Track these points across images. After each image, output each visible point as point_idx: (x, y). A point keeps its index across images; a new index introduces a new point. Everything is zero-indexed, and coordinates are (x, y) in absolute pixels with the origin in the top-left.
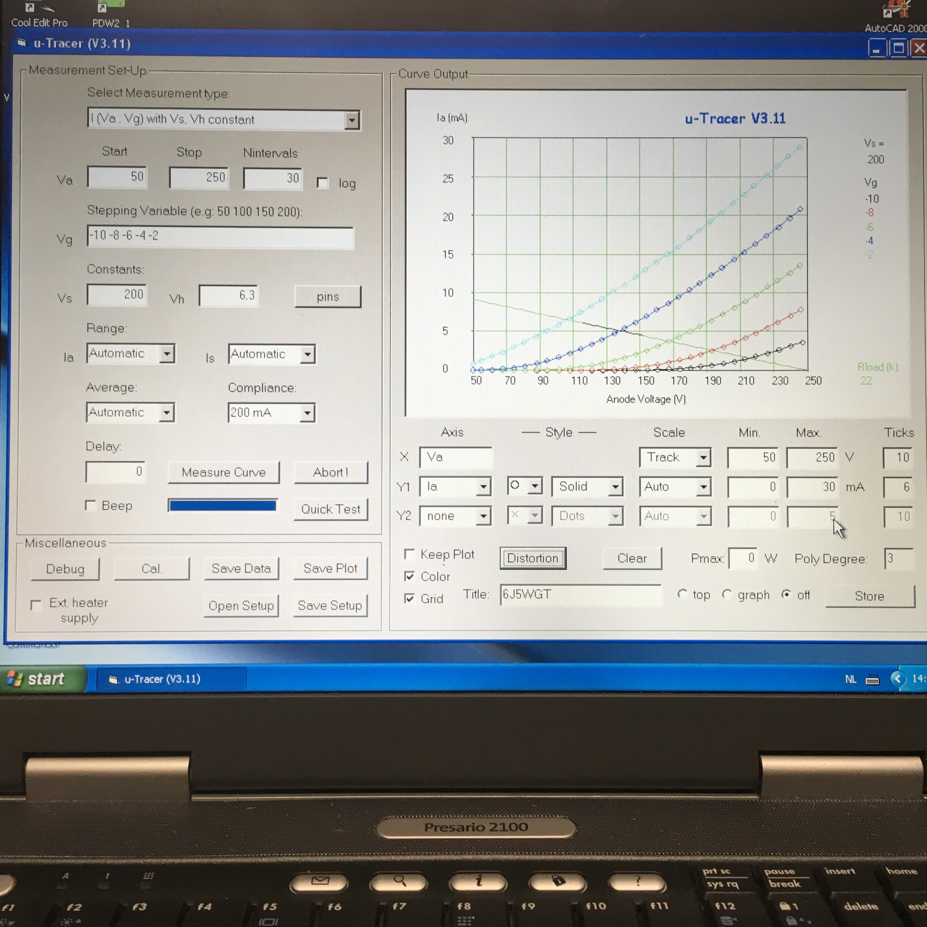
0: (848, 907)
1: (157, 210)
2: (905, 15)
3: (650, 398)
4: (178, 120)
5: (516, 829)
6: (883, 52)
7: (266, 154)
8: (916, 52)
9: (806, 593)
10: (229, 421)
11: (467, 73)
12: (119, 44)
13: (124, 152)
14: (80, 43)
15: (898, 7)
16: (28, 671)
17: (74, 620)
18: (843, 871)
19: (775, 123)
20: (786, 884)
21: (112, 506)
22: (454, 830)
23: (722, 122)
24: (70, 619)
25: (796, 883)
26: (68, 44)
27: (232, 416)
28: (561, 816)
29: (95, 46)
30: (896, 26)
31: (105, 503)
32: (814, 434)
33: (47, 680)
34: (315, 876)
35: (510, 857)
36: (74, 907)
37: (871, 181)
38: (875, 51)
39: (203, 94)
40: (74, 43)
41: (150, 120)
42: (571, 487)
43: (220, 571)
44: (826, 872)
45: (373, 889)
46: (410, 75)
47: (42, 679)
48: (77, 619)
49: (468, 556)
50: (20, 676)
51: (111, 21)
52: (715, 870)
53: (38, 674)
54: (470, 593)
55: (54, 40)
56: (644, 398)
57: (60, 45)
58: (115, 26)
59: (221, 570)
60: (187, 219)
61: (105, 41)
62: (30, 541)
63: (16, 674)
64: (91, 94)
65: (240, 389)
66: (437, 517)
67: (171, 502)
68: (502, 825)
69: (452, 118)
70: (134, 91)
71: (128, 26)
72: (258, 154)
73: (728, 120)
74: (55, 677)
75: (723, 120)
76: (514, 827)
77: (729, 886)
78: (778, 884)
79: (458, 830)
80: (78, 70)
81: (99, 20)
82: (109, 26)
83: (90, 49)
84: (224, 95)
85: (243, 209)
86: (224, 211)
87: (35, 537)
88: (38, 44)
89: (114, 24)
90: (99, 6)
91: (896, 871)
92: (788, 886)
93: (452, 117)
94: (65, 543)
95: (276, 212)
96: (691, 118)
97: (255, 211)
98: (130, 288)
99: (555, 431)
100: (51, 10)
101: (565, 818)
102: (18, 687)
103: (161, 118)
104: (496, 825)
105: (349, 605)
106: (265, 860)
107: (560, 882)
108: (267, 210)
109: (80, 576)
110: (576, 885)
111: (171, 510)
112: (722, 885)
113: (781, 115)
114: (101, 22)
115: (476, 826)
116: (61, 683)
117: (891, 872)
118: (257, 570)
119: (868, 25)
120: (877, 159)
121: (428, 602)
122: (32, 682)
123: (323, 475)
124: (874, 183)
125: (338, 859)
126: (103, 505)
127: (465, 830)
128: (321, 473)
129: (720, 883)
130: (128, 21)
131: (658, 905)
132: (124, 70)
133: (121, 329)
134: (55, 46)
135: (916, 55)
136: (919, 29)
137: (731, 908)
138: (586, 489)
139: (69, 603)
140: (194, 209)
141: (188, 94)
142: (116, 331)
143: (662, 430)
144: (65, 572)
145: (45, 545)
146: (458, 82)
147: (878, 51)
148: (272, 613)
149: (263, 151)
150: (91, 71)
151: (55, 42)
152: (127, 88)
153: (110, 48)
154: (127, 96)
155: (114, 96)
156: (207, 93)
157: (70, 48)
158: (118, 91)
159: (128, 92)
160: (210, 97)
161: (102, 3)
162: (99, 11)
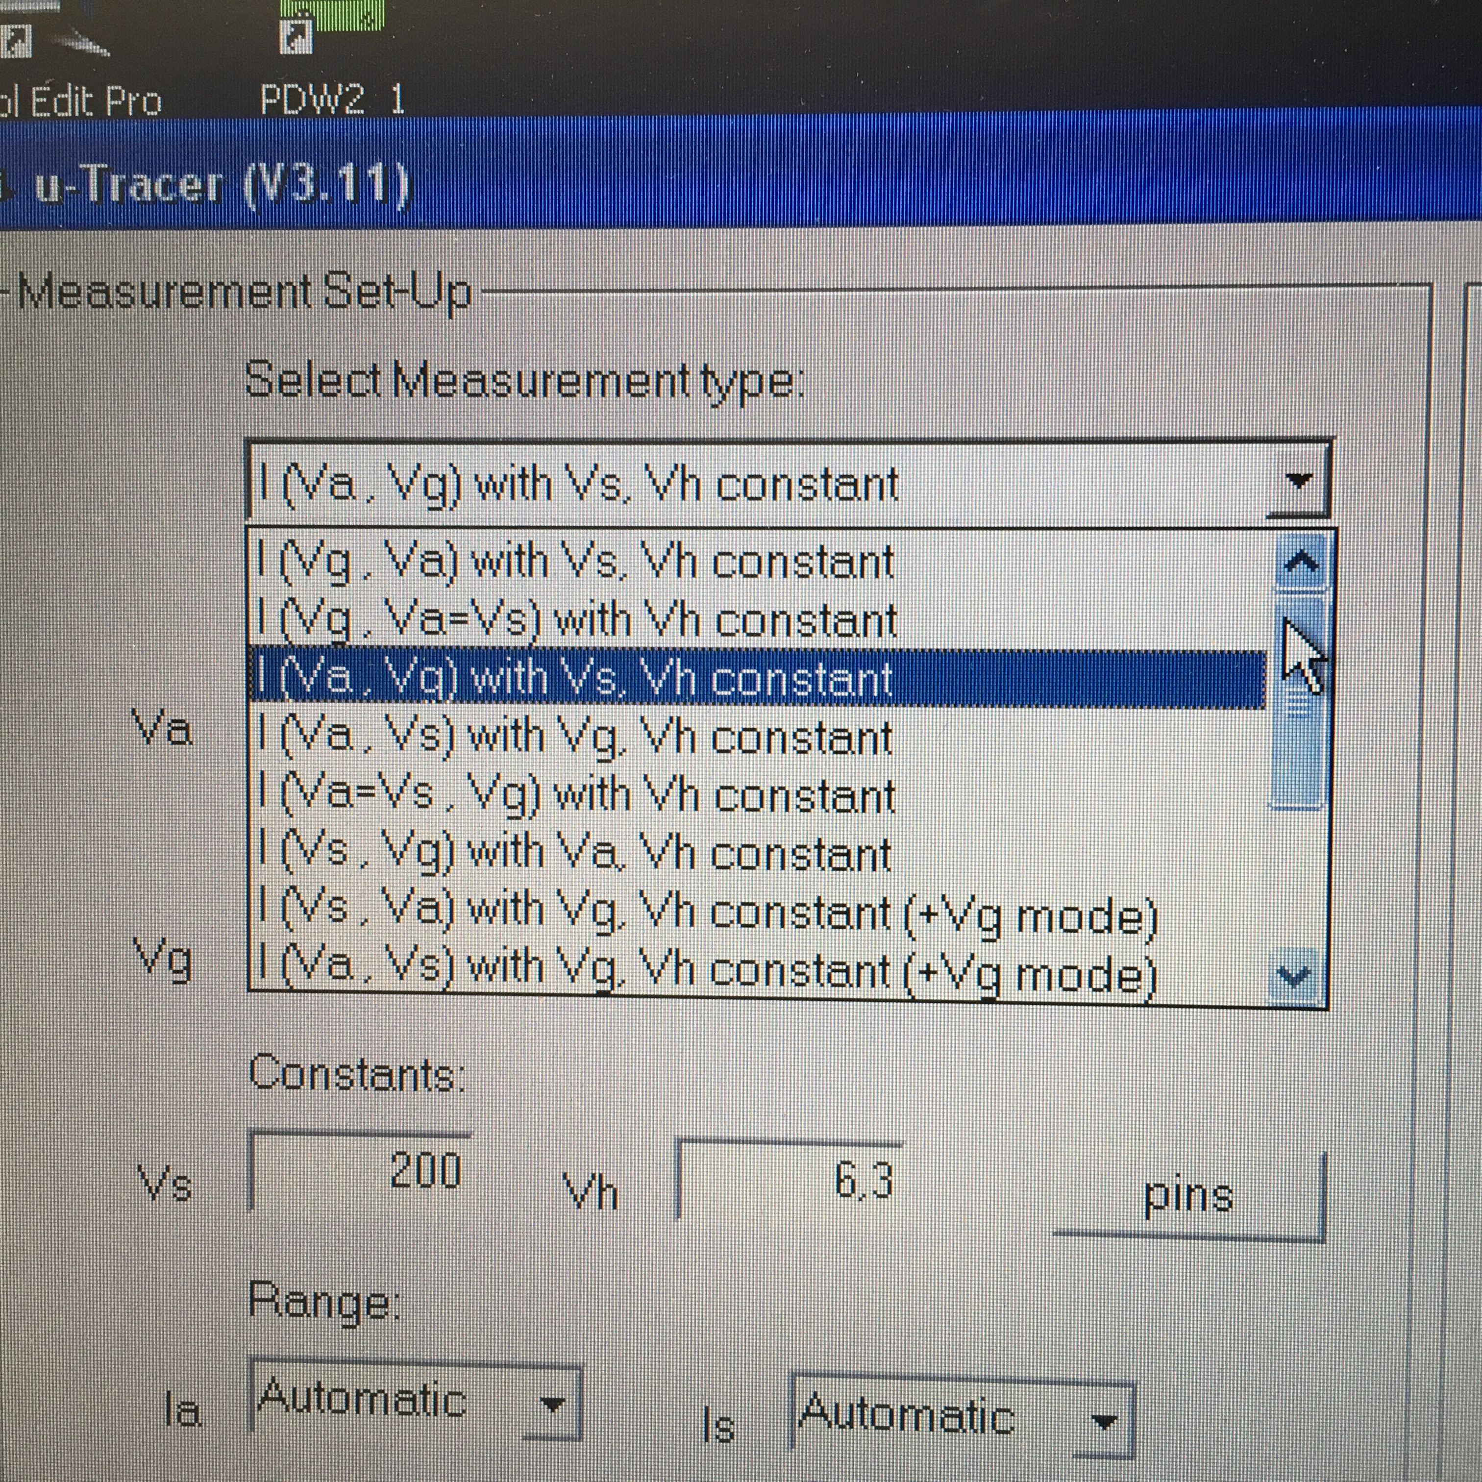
4: (596, 487)
12: (363, 183)
14: (212, 179)
26: (167, 187)
29: (271, 192)
39: (695, 380)
40: (190, 183)
41: (487, 487)
51: (333, 91)
55: (109, 171)
57: (133, 191)
58: (348, 111)
61: (310, 171)
64: (259, 386)
70: (424, 371)
71: (398, 110)
80: (206, 292)
81: (286, 87)
82: (325, 110)
83: (251, 206)
84: (780, 383)
88: (48, 189)
89: (344, 100)
90: (285, 28)
98: (414, 1147)
100: (97, 49)
103: (529, 481)
114: (292, 93)
130: (397, 89)
132: (383, 290)
133: (376, 1306)
134: (115, 196)
141: (635, 384)
150: (257, 295)
151: (115, 180)
152: (396, 362)
153: (331, 200)
154: (397, 394)
155: (345, 396)
156: (710, 376)
157: (173, 202)
158: (363, 373)
159: (400, 376)
160: (724, 393)
161: (296, 17)
162: (284, 50)
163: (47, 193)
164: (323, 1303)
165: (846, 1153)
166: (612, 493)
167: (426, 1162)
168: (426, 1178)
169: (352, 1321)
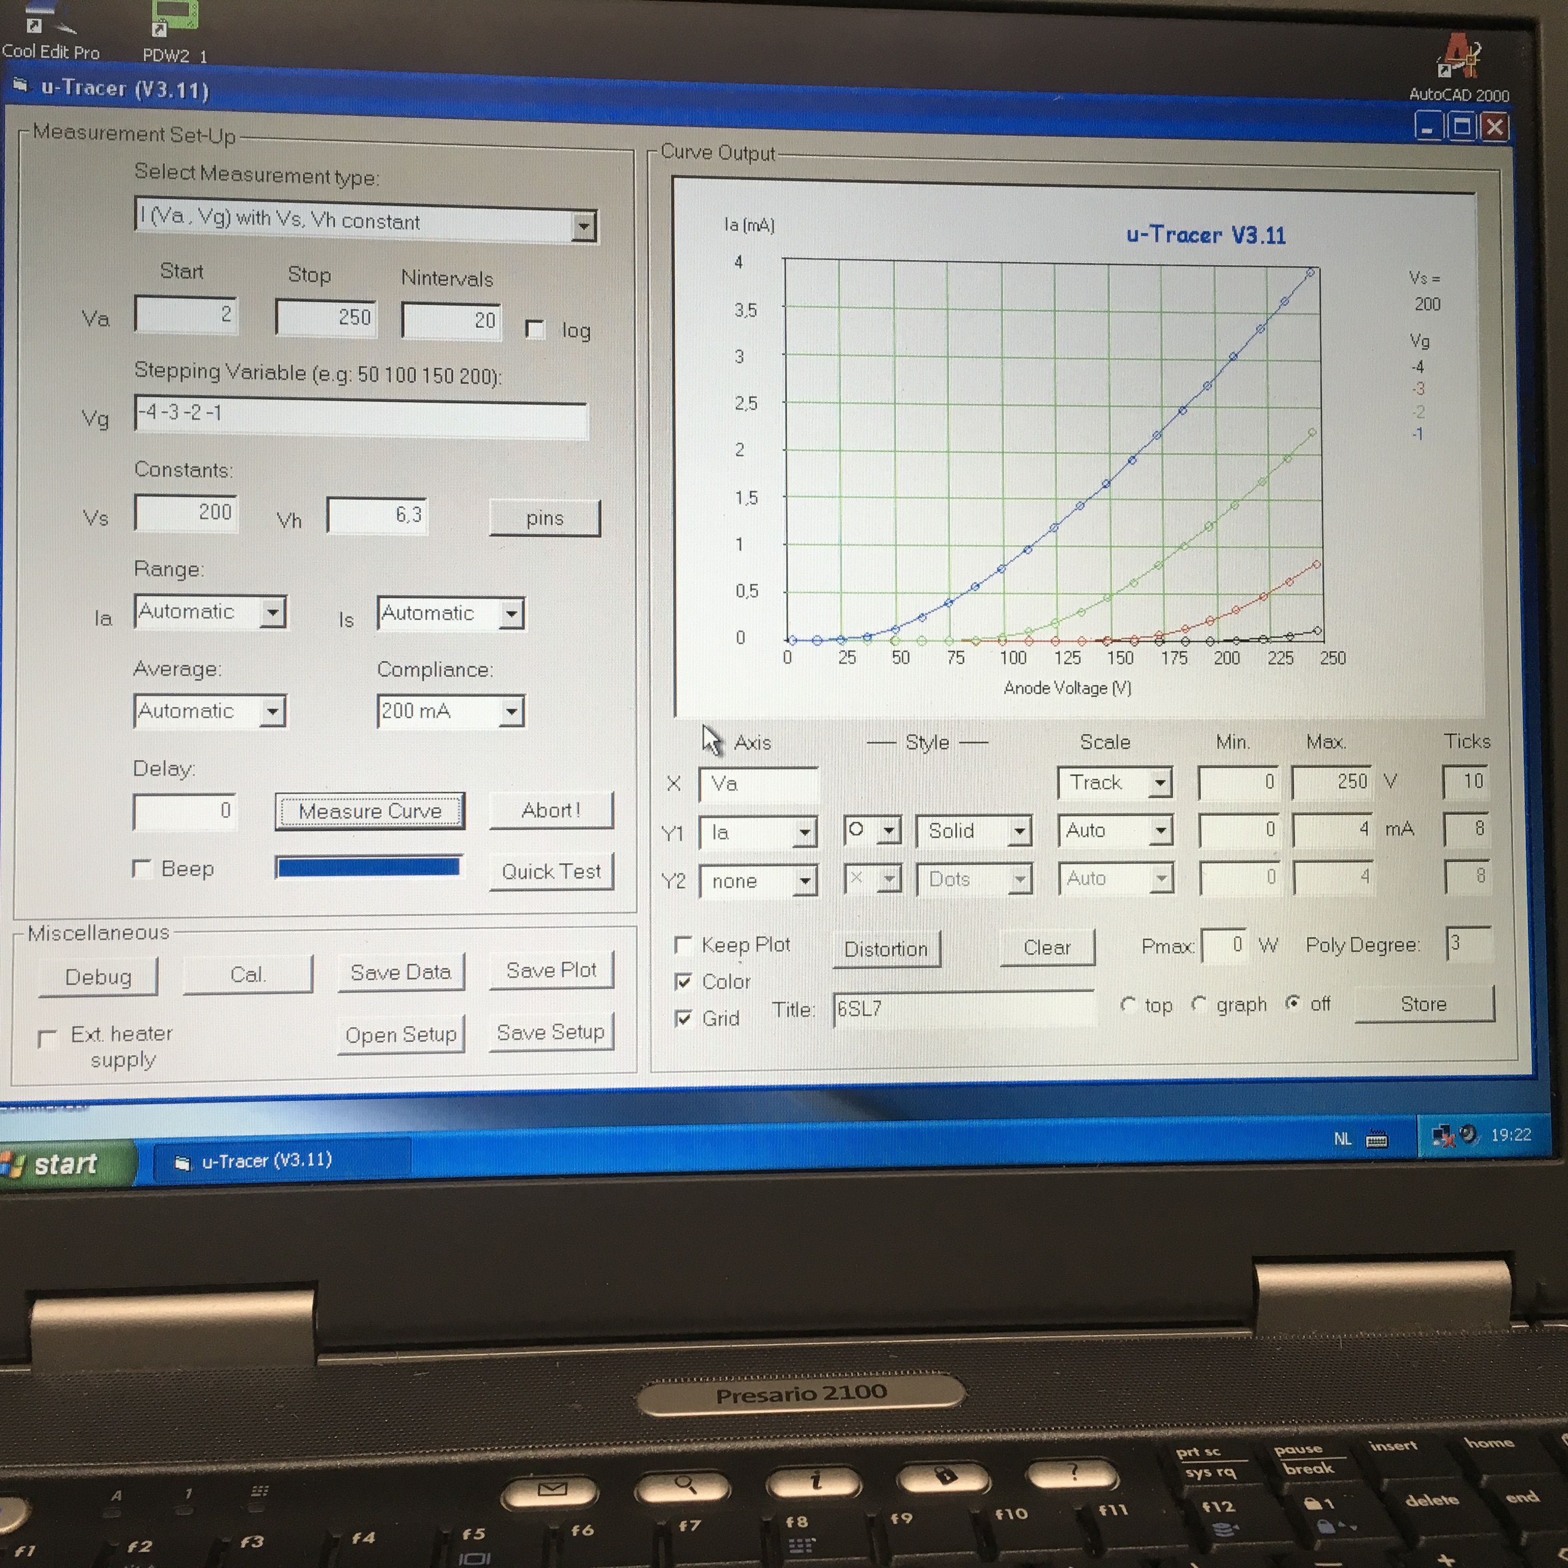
0: (1412, 1502)
1: (256, 371)
2: (1471, 73)
3: (1074, 686)
4: (290, 221)
5: (868, 1396)
6: (1437, 133)
7: (440, 279)
8: (1490, 132)
9: (1324, 1001)
10: (378, 726)
11: (773, 151)
12: (188, 91)
13: (198, 272)
14: (121, 87)
15: (1461, 62)
16: (34, 1151)
17: (114, 1063)
18: (1398, 1447)
19: (1269, 243)
20: (1310, 1469)
21: (179, 871)
22: (766, 1399)
23: (1185, 240)
24: (107, 1063)
25: (1327, 1466)
26: (101, 88)
27: (384, 717)
28: (939, 1372)
29: (148, 93)
30: (1457, 90)
31: (167, 864)
32: (1335, 744)
33: (68, 1166)
34: (543, 1481)
35: (863, 1440)
36: (139, 1547)
37: (1421, 338)
38: (1425, 131)
39: (332, 177)
40: (112, 88)
41: (242, 219)
42: (948, 833)
43: (365, 976)
44: (1372, 1448)
45: (640, 1498)
46: (679, 154)
47: (59, 1164)
48: (120, 1061)
49: (779, 946)
50: (21, 1160)
51: (175, 53)
52: (1196, 1451)
53: (52, 1157)
54: (783, 1008)
55: (76, 82)
56: (1065, 685)
57: (86, 91)
58: (182, 61)
59: (367, 975)
60: (307, 387)
61: (165, 85)
62: (37, 930)
63: (14, 1157)
64: (140, 174)
65: (397, 671)
66: (729, 883)
67: (281, 861)
68: (844, 1389)
69: (748, 226)
70: (214, 169)
71: (204, 62)
72: (427, 279)
73: (1195, 237)
74: (81, 1161)
75: (1186, 237)
76: (863, 1392)
77: (1220, 1475)
78: (1298, 1469)
79: (772, 1400)
80: (118, 134)
81: (155, 50)
82: (172, 60)
83: (139, 98)
84: (369, 180)
85: (401, 371)
86: (369, 374)
87: (45, 923)
88: (47, 88)
89: (181, 56)
91: (1480, 1443)
92: (1314, 1473)
93: (749, 223)
94: (97, 933)
95: (458, 376)
96: (1136, 232)
97: (421, 375)
98: (210, 501)
99: (921, 739)
100: (71, 31)
101: (946, 1375)
102: (18, 1178)
103: (261, 218)
104: (834, 1390)
105: (582, 1031)
106: (456, 1458)
107: (948, 1478)
108: (442, 373)
109: (124, 988)
110: (975, 1482)
111: (280, 875)
112: (1210, 1475)
113: (1278, 231)
114: (157, 52)
115: (801, 1392)
116: (92, 1170)
117: (1473, 1445)
118: (428, 975)
119: (1414, 89)
120: (1430, 304)
121: (715, 1024)
122: (41, 1169)
123: (539, 815)
124: (1425, 344)
125: (577, 1452)
126: (164, 868)
127: (784, 1398)
128: (535, 811)
129: (1205, 1471)
130: (203, 53)
131: (1110, 1508)
132: (197, 135)
133: (193, 571)
134: (78, 92)
135: (1489, 137)
136: (1493, 97)
137: (1228, 1510)
138: (972, 836)
139: (105, 1034)
140: (318, 370)
141: (307, 178)
142: (184, 574)
143: (1094, 739)
144: (97, 982)
145: (62, 937)
146: (760, 167)
147: (1429, 131)
148: (453, 1046)
149: (435, 275)
150: (141, 136)
151: (78, 85)
152: (202, 166)
153: (174, 97)
154: (202, 179)
155: (179, 179)
156: (339, 176)
157: (104, 96)
158: (187, 170)
159: (204, 172)
160: (345, 183)
161: (159, 22)
163: (47, 90)
164: (169, 570)
165: (401, 503)
166: (297, 223)
167: (215, 508)
168: (216, 515)
169: (182, 577)
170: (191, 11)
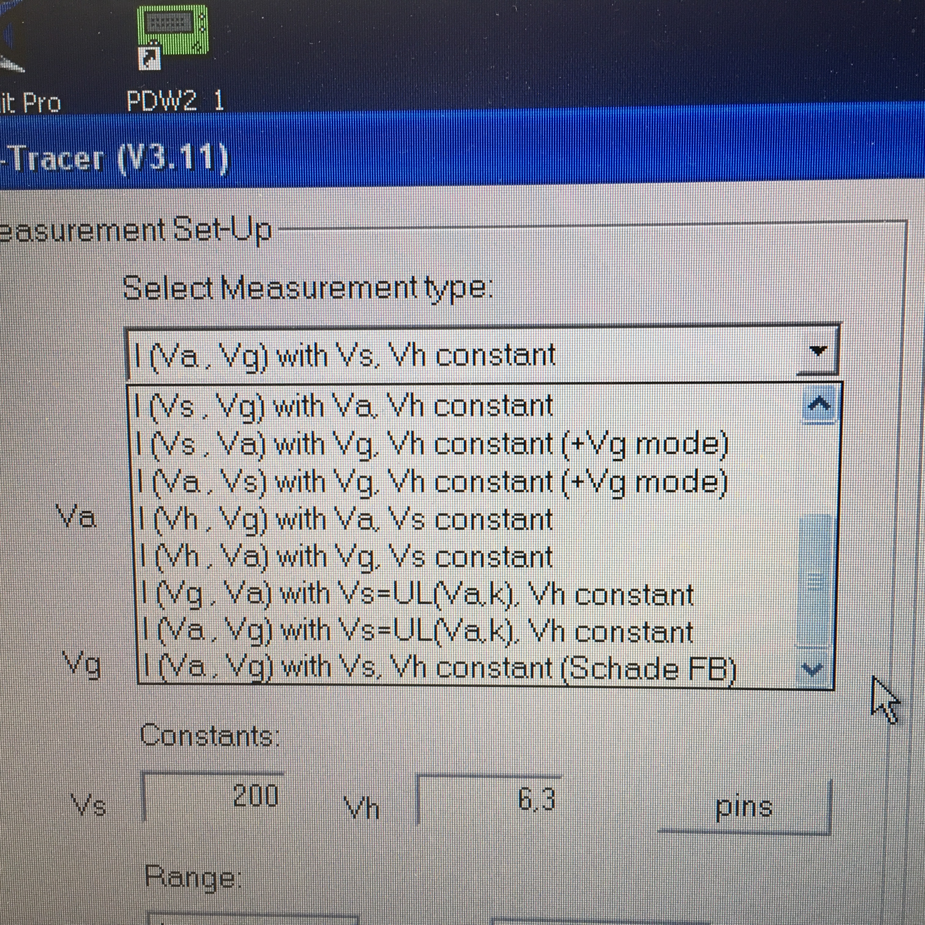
4: (356, 358)
12: (197, 157)
14: (96, 155)
26: (66, 161)
29: (136, 164)
39: (420, 287)
40: (82, 158)
41: (285, 358)
51: (175, 95)
55: (28, 150)
57: (44, 163)
58: (186, 109)
61: (161, 149)
64: (131, 293)
71: (220, 108)
80: (95, 231)
81: (144, 92)
82: (171, 107)
83: (123, 173)
84: (476, 289)
89: (184, 100)
98: (248, 781)
103: (312, 354)
114: (148, 96)
130: (218, 93)
132: (213, 228)
133: (227, 879)
134: (32, 167)
141: (381, 289)
142: (215, 884)
150: (129, 233)
151: (31, 156)
152: (223, 276)
153: (176, 169)
154: (224, 297)
155: (189, 299)
156: (430, 284)
157: (71, 171)
158: (201, 283)
159: (226, 286)
160: (440, 295)
161: (149, 45)
162: (142, 67)
164: (192, 878)
165: (526, 783)
166: (367, 361)
167: (256, 790)
168: (256, 801)
169: (211, 889)
170: (197, 24)
